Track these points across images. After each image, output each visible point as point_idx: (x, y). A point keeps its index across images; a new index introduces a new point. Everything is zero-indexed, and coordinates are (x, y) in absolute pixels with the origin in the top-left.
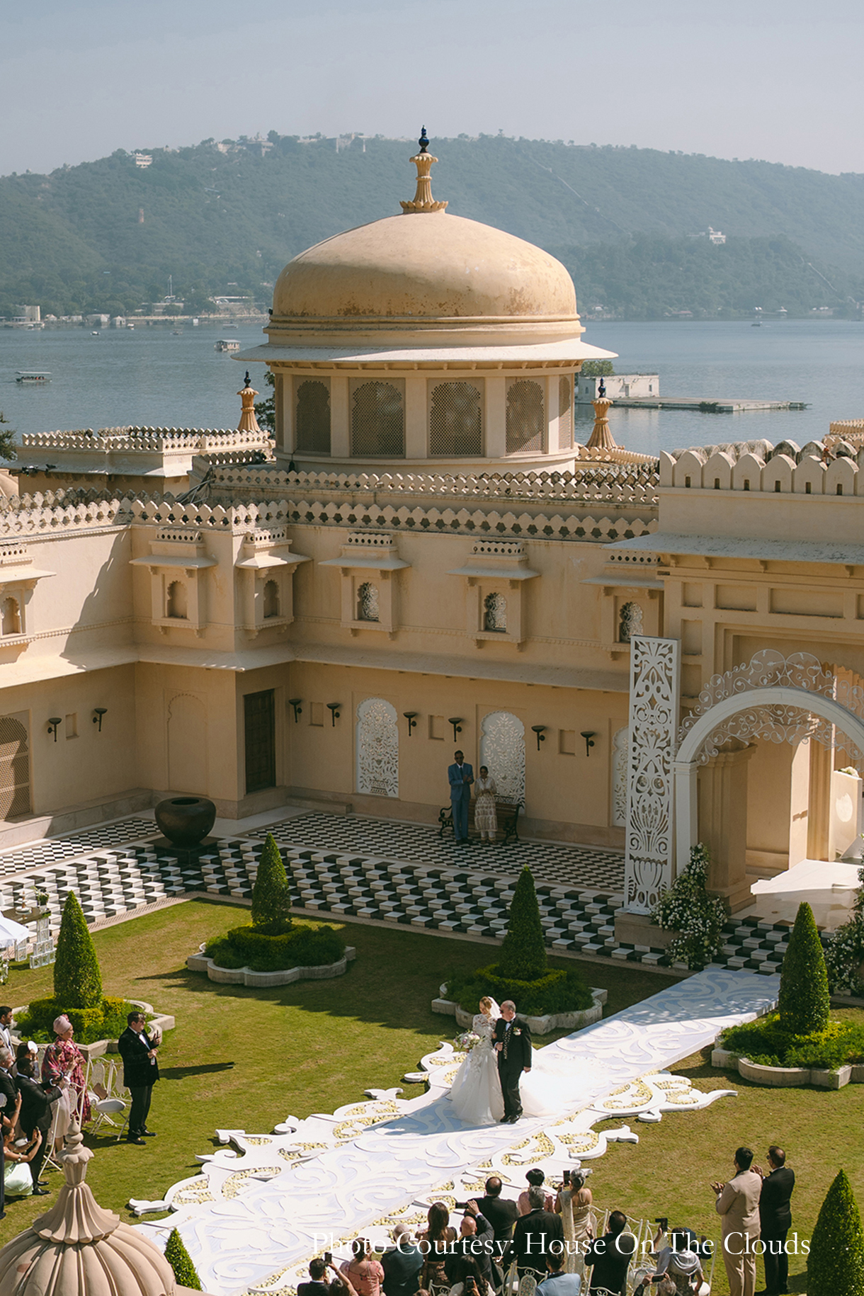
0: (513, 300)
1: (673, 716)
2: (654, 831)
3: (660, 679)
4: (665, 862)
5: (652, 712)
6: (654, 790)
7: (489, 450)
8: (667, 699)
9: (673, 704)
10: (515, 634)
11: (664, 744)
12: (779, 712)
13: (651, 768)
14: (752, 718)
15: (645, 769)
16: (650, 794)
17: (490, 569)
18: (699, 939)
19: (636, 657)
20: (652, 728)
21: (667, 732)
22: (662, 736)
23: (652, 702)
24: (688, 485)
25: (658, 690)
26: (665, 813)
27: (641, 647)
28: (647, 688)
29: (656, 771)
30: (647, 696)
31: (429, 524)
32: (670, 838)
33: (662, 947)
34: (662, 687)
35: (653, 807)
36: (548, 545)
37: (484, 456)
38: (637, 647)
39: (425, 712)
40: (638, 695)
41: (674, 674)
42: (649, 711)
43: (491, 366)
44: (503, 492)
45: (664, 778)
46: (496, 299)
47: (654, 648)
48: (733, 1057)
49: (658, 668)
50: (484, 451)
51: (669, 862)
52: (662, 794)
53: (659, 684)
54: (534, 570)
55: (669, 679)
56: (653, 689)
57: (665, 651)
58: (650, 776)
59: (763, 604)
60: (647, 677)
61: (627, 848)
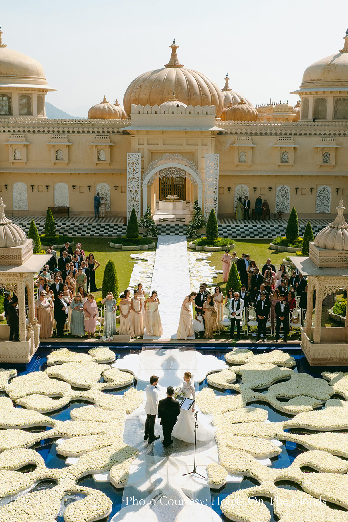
0: (37, 72)
1: (140, 173)
2: (135, 204)
3: (136, 164)
4: (139, 212)
5: (134, 173)
6: (135, 193)
7: (34, 115)
8: (138, 169)
9: (140, 170)
10: (66, 160)
11: (138, 180)
12: (171, 169)
13: (134, 187)
14: (163, 172)
15: (132, 188)
16: (134, 194)
17: (59, 142)
18: (154, 229)
19: (129, 158)
20: (134, 177)
21: (138, 178)
22: (137, 179)
23: (134, 170)
24: (139, 113)
25: (135, 167)
26: (138, 199)
27: (130, 156)
28: (132, 166)
29: (135, 188)
30: (132, 168)
31: (35, 132)
32: (140, 205)
33: (142, 233)
34: (136, 166)
35: (135, 198)
36: (75, 136)
37: (33, 116)
38: (129, 156)
39: (36, 184)
40: (129, 169)
41: (140, 162)
42: (133, 172)
43: (34, 90)
44: (56, 122)
45: (138, 190)
46: (34, 71)
47: (134, 156)
48: (202, 247)
49: (135, 161)
50: (33, 114)
51: (140, 212)
52: (137, 194)
53: (135, 165)
54: (71, 143)
55: (139, 163)
56: (134, 167)
57: (137, 156)
58: (134, 189)
59: (161, 144)
60: (132, 164)
61: (127, 209)
